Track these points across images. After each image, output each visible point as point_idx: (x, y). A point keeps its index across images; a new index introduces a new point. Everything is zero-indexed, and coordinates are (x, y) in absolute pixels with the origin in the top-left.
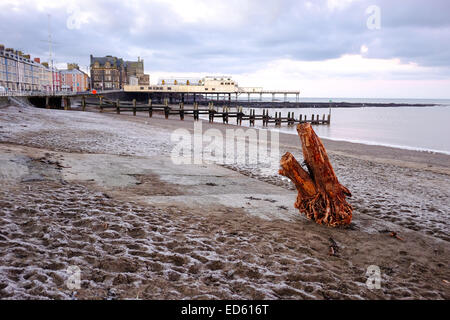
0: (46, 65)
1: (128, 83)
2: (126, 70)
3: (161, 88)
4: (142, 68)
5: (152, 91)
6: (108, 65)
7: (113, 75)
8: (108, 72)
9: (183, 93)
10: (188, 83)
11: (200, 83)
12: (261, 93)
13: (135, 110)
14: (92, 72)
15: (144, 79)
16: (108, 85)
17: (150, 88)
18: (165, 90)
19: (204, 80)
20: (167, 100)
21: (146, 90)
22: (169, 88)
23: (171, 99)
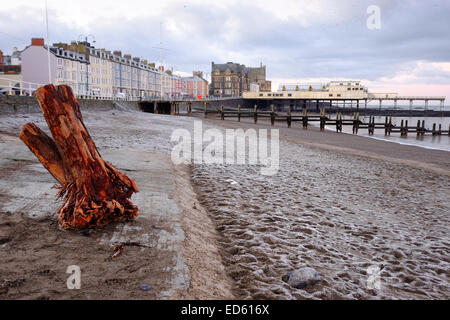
0: (169, 73)
1: (248, 90)
2: (246, 76)
3: (281, 95)
4: (264, 75)
5: (272, 97)
6: (228, 72)
7: (233, 82)
8: (228, 79)
9: (305, 100)
10: (310, 89)
11: (324, 89)
12: (395, 100)
13: (240, 116)
14: (213, 79)
15: (266, 86)
16: (228, 92)
17: (269, 95)
18: (285, 96)
19: (328, 86)
20: (287, 107)
21: (265, 96)
22: (290, 95)
23: (292, 106)
